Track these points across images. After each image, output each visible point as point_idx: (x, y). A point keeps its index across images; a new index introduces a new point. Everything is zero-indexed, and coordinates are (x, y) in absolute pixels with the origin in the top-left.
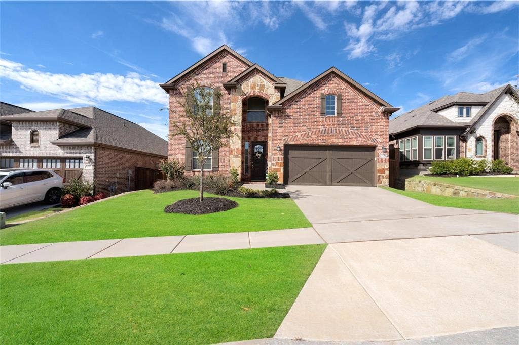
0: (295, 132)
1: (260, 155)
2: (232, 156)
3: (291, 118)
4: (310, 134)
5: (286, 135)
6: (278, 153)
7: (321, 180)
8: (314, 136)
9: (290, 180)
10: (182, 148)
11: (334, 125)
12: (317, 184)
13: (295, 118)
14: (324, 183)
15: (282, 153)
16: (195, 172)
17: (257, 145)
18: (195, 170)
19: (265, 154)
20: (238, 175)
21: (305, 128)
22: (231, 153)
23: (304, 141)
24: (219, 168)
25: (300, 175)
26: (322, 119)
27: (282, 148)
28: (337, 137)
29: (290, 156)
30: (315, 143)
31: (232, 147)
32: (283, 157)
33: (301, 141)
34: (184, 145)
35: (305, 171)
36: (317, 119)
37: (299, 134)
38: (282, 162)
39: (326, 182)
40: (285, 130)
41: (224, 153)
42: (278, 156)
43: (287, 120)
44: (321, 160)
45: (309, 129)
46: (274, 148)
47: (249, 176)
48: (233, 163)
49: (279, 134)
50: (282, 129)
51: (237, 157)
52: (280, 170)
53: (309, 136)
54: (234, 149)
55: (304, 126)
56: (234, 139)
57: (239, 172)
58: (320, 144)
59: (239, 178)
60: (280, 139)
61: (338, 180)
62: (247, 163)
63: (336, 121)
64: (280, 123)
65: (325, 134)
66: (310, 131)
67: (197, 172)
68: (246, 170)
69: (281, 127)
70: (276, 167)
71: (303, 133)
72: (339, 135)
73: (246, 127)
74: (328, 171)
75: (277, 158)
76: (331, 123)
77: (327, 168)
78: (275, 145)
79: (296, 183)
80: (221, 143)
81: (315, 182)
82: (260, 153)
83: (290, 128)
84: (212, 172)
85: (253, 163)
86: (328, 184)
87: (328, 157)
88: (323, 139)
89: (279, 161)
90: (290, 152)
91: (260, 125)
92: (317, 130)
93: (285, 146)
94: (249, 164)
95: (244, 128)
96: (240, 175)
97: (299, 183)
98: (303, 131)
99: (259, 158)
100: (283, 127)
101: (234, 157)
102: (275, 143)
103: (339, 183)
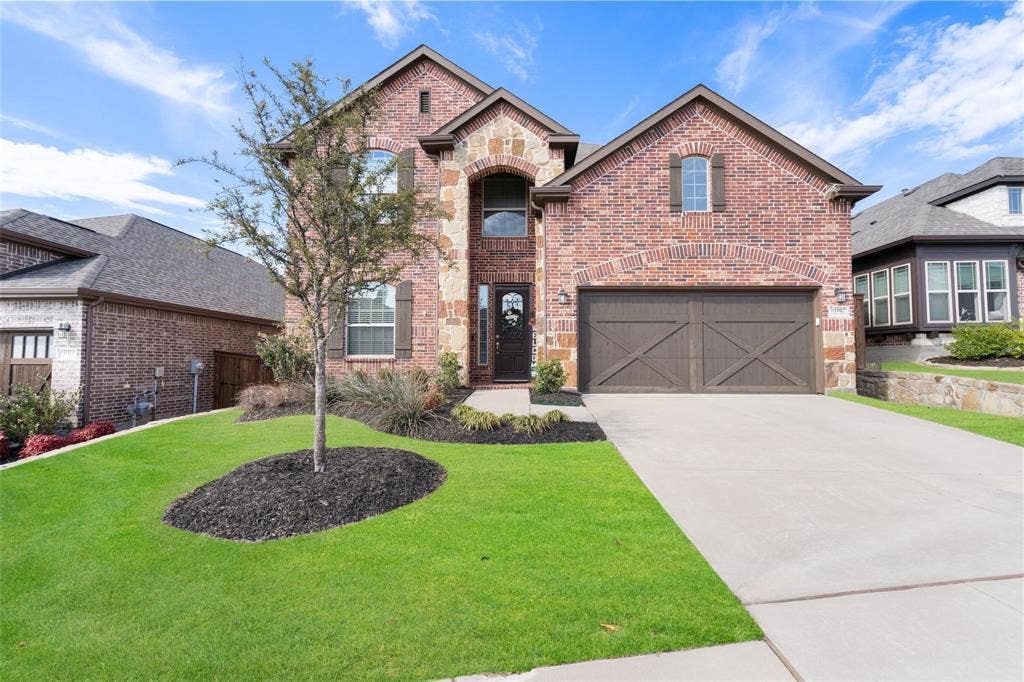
0: (605, 256)
1: (515, 317)
2: (445, 319)
3: (595, 220)
4: (644, 260)
5: (580, 264)
6: (561, 311)
7: (674, 378)
8: (655, 264)
9: (595, 379)
11: (705, 235)
13: (604, 218)
14: (683, 387)
15: (572, 309)
16: (351, 362)
17: (507, 293)
18: (354, 357)
19: (527, 315)
20: (460, 367)
21: (631, 245)
22: (442, 313)
23: (629, 277)
24: (412, 350)
25: (619, 365)
26: (674, 219)
27: (573, 296)
28: (716, 267)
29: (593, 317)
30: (657, 283)
31: (444, 299)
32: (574, 319)
33: (621, 278)
35: (633, 356)
36: (662, 219)
37: (615, 261)
38: (574, 332)
39: (688, 381)
40: (578, 251)
41: (424, 312)
42: (561, 319)
43: (584, 224)
44: (673, 327)
45: (642, 246)
46: (551, 296)
47: (489, 371)
48: (448, 337)
49: (564, 259)
50: (572, 248)
51: (457, 322)
52: (569, 354)
53: (642, 264)
54: (450, 303)
55: (629, 239)
56: (450, 278)
57: (463, 360)
58: (670, 284)
59: (463, 375)
60: (566, 274)
61: (720, 378)
62: (484, 338)
63: (711, 225)
64: (565, 231)
65: (683, 257)
66: (643, 251)
67: (358, 362)
68: (483, 356)
69: (567, 243)
70: (558, 348)
71: (626, 256)
72: (720, 261)
73: (480, 248)
74: (692, 355)
75: (559, 322)
76: (699, 231)
77: (692, 347)
78: (554, 290)
79: (611, 388)
80: (416, 289)
81: (661, 385)
82: (515, 311)
83: (591, 246)
84: (394, 361)
85: (498, 337)
86: (694, 388)
87: (692, 318)
88: (678, 273)
89: (564, 330)
90: (593, 307)
91: (515, 244)
92: (663, 247)
93: (581, 290)
94: (488, 341)
95: (475, 251)
96: (465, 367)
97: (617, 388)
98: (625, 252)
99: (514, 324)
100: (573, 241)
101: (449, 322)
102: (554, 285)
103: (723, 387)
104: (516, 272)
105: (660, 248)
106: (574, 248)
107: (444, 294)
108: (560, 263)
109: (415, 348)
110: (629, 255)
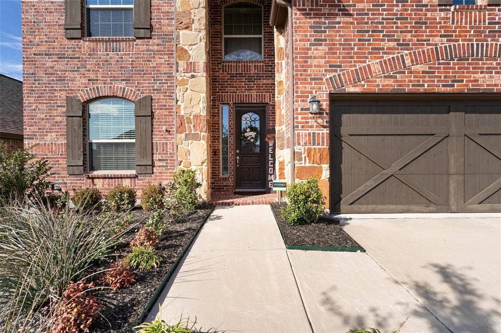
0: (362, 58)
1: (253, 134)
2: (183, 135)
3: (350, 15)
4: (408, 62)
5: (333, 67)
6: (312, 122)
7: (432, 196)
8: (419, 68)
9: (346, 199)
10: (58, 119)
11: (478, 33)
12: (422, 208)
13: (361, 13)
14: (443, 206)
15: (324, 120)
16: (93, 178)
17: (246, 112)
18: (96, 173)
19: (266, 131)
20: (199, 185)
21: (392, 44)
22: (181, 127)
23: (390, 82)
24: (153, 166)
25: (371, 184)
26: (443, 14)
27: (325, 105)
28: (489, 70)
29: (344, 130)
30: (421, 90)
31: (182, 113)
32: (326, 131)
33: (381, 84)
34: (64, 109)
35: (389, 172)
36: (429, 14)
37: (374, 64)
38: (326, 146)
39: (447, 200)
40: (332, 52)
41: (164, 128)
42: (311, 131)
43: (338, 20)
44: (433, 140)
45: (405, 45)
46: (299, 105)
47: (231, 182)
48: (188, 153)
49: (315, 62)
50: (324, 48)
51: (196, 137)
52: (321, 171)
53: (405, 67)
54: (188, 118)
55: (390, 37)
56: (189, 91)
57: (202, 176)
58: (436, 90)
59: (203, 193)
60: (317, 79)
61: (481, 195)
62: (225, 153)
63: (484, 21)
64: (317, 29)
65: (452, 59)
66: (406, 52)
67: (99, 178)
68: (225, 169)
69: (318, 42)
70: (307, 165)
71: (386, 57)
72: (495, 63)
73: (221, 71)
74: (452, 171)
75: (309, 134)
76: (471, 28)
77: (452, 161)
78: (303, 98)
79: (363, 207)
80: (155, 105)
81: (417, 204)
82: (253, 129)
83: (347, 46)
84: (136, 177)
85: (238, 151)
86: (453, 208)
87: (453, 130)
88: (445, 77)
89: (314, 144)
90: (345, 117)
91: (252, 68)
92: (430, 47)
93: (334, 98)
94: (230, 155)
95: (217, 74)
96: (205, 184)
97: (371, 207)
98: (385, 53)
99: (252, 140)
100: (326, 40)
101: (187, 137)
102: (302, 92)
103: (486, 206)
104: (254, 93)
105: (426, 48)
106: (326, 48)
107: (182, 108)
108: (311, 66)
109: (157, 163)
110: (391, 56)
